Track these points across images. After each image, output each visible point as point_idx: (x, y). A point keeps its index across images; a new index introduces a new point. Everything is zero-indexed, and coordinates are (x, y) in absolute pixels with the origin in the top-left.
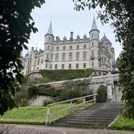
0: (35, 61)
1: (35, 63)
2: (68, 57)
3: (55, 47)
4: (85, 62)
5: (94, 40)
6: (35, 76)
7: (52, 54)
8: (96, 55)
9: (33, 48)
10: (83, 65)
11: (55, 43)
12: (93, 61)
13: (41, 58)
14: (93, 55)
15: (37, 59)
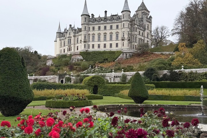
0: (75, 39)
1: (75, 42)
2: (103, 37)
3: (91, 27)
4: (117, 42)
5: (124, 21)
6: (77, 57)
7: (89, 35)
8: (126, 36)
9: (71, 25)
10: (116, 44)
11: (91, 23)
12: (123, 42)
13: (80, 37)
14: (123, 35)
15: (76, 38)
